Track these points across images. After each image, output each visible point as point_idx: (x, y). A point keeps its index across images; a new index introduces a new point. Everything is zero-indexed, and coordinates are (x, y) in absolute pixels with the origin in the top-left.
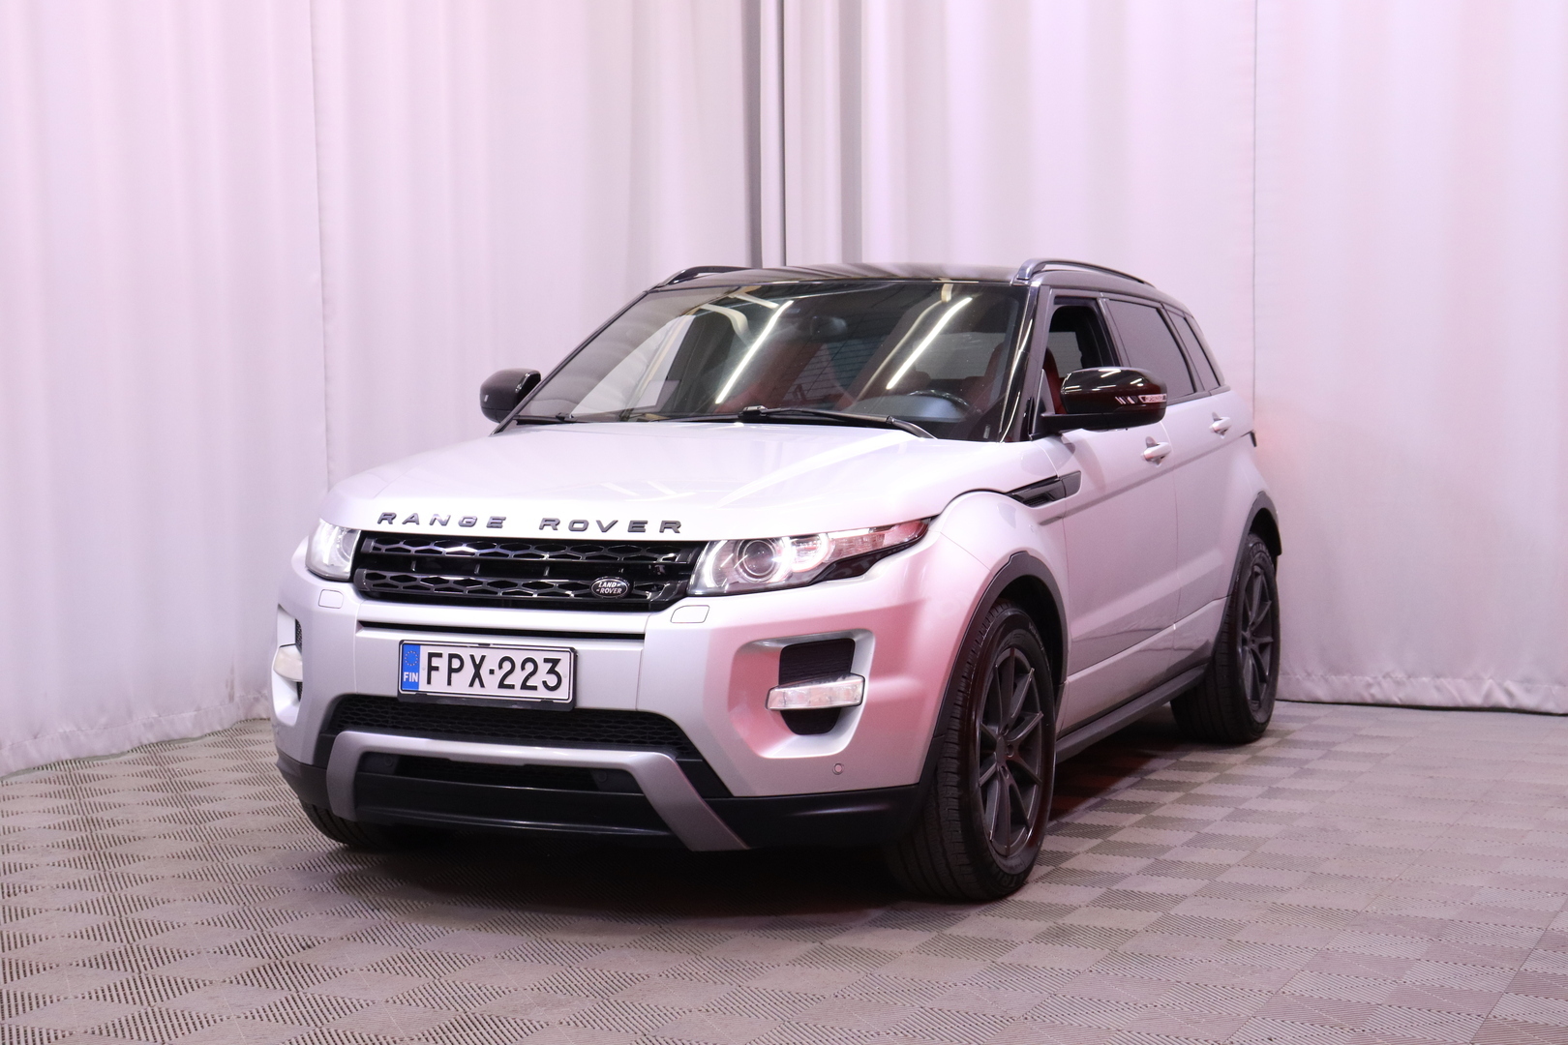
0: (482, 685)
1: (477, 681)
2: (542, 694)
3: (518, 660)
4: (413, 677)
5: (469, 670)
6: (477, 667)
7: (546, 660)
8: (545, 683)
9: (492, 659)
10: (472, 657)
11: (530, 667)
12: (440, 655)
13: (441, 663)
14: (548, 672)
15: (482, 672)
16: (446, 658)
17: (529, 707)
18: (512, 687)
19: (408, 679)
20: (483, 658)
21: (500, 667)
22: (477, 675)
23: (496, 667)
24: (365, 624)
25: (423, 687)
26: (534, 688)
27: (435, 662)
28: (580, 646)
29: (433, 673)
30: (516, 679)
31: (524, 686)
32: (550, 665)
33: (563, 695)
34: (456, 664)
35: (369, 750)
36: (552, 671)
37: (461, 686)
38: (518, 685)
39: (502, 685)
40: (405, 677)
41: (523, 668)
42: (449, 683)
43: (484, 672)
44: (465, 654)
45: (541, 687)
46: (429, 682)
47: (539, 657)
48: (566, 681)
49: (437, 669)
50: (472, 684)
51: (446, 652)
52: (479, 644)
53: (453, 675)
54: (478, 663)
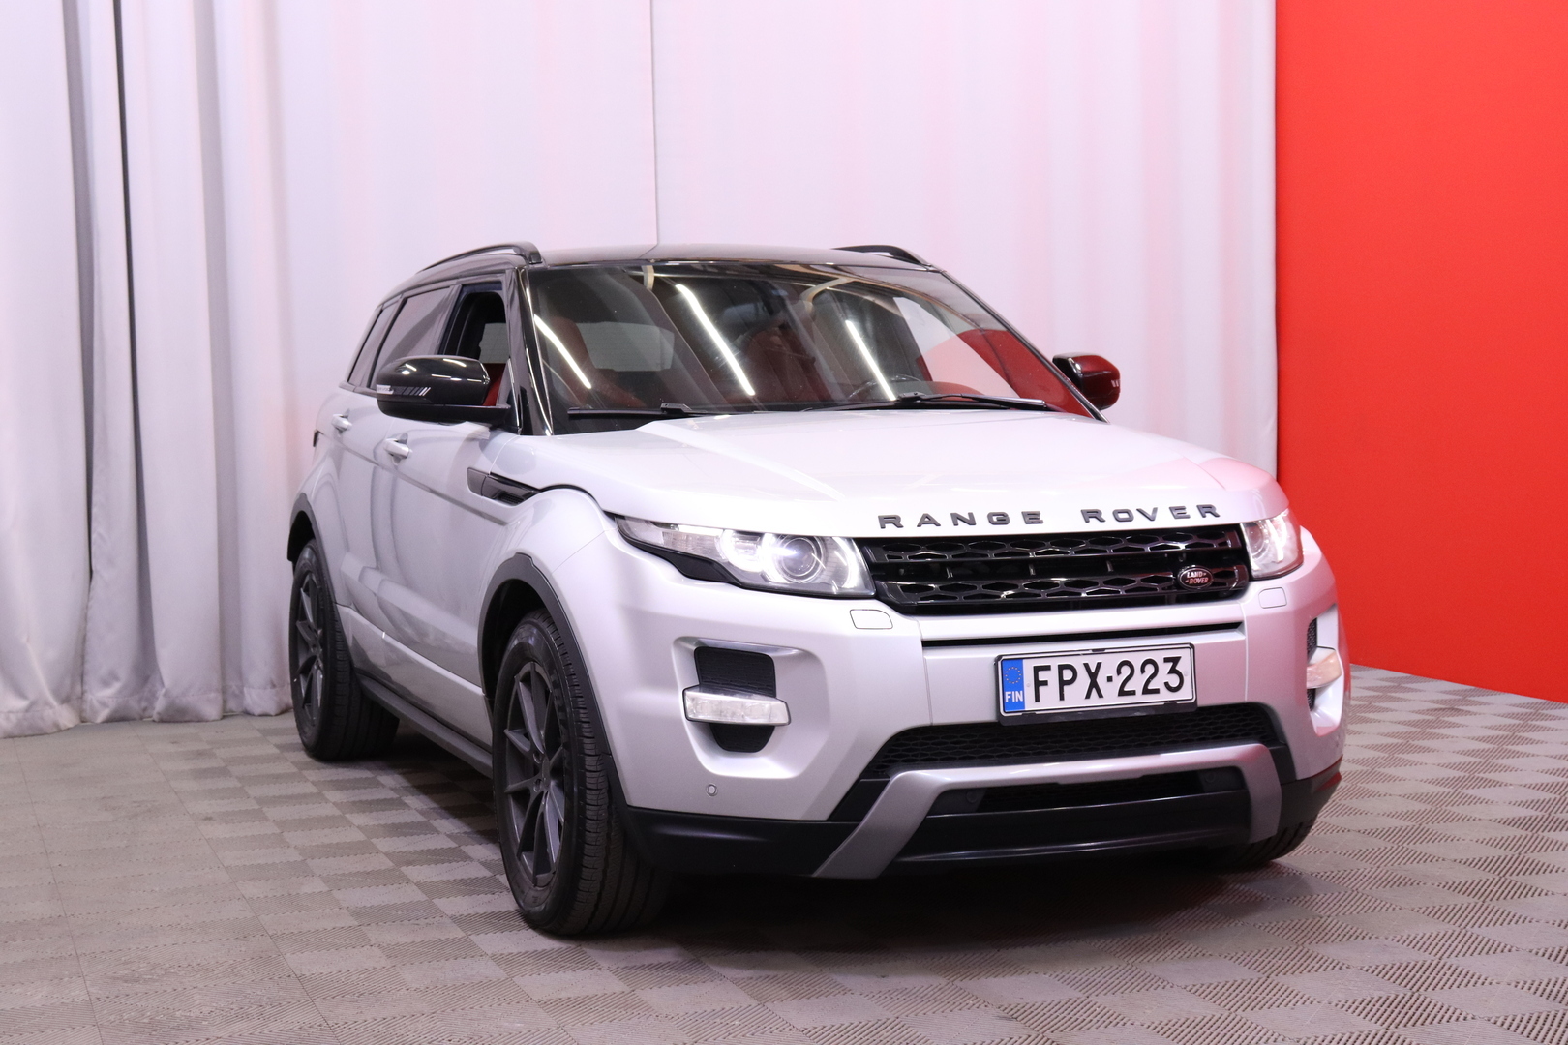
0: (1100, 695)
1: (1094, 691)
2: (1166, 696)
3: (1137, 664)
4: (1017, 696)
5: (1084, 680)
6: (1093, 676)
7: (1167, 660)
8: (1167, 684)
9: (1109, 665)
10: (1086, 666)
11: (1150, 669)
12: (1047, 668)
13: (1051, 677)
14: (1169, 673)
15: (1098, 680)
16: (1055, 670)
17: (1153, 713)
18: (1133, 693)
19: (1011, 699)
20: (1099, 665)
21: (1119, 672)
22: (1094, 685)
23: (1113, 674)
25: (1030, 706)
26: (1157, 691)
27: (1043, 676)
28: (1197, 639)
29: (1041, 689)
30: (1137, 683)
31: (1146, 691)
32: (1171, 664)
33: (1185, 695)
34: (1067, 675)
35: (948, 788)
36: (1173, 671)
37: (1076, 699)
38: (1139, 691)
39: (1122, 693)
40: (1007, 697)
41: (1143, 671)
42: (1062, 697)
43: (1101, 680)
44: (1078, 663)
45: (1163, 689)
46: (1037, 699)
47: (1158, 657)
48: (1187, 680)
49: (1045, 683)
50: (1088, 696)
51: (1055, 663)
52: (1093, 650)
53: (1065, 688)
54: (1093, 671)
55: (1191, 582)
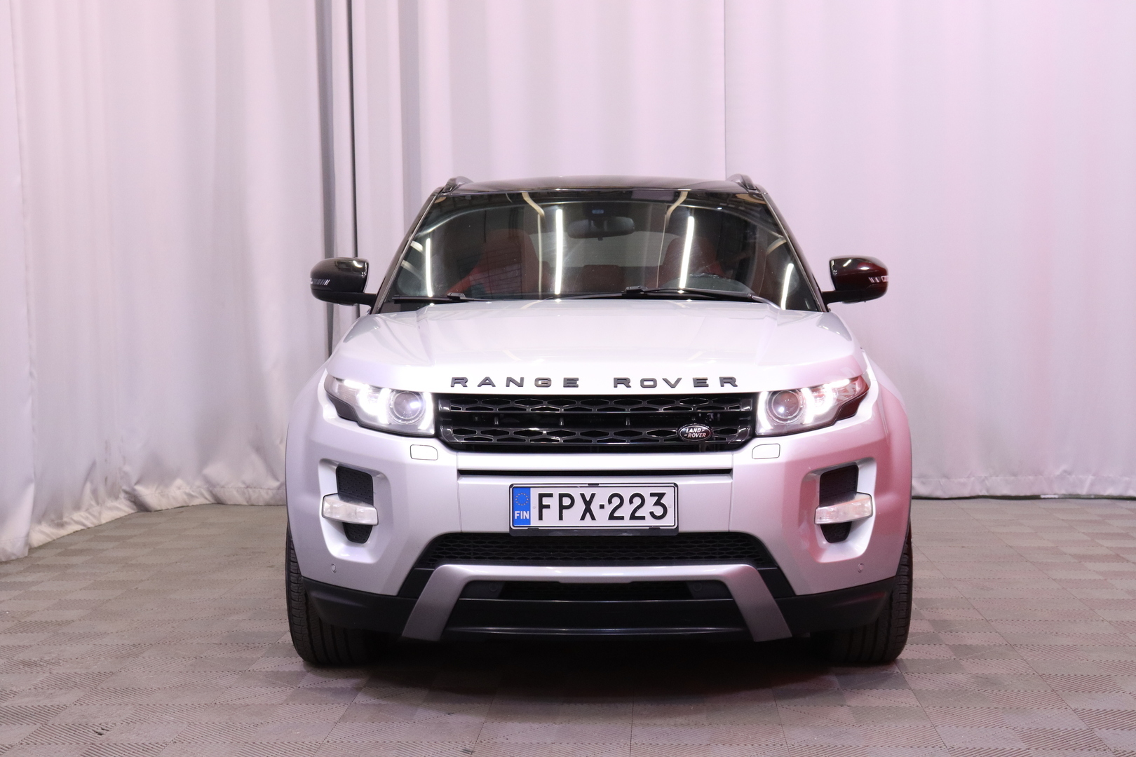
0: (593, 518)
1: (588, 515)
2: (650, 522)
3: (627, 496)
4: (525, 515)
5: (580, 506)
6: (588, 504)
7: (652, 495)
8: (652, 514)
9: (602, 496)
10: (583, 495)
11: (637, 501)
12: (550, 495)
13: (553, 502)
14: (655, 504)
15: (592, 507)
16: (556, 497)
17: (638, 534)
18: (622, 518)
19: (519, 517)
20: (593, 495)
21: (610, 502)
22: (588, 510)
23: (605, 503)
24: (462, 473)
25: (535, 523)
26: (643, 518)
27: (546, 501)
28: (681, 481)
29: (544, 510)
30: (626, 511)
31: (633, 517)
32: (656, 498)
33: (668, 522)
34: (566, 502)
35: (472, 579)
36: (658, 503)
37: (573, 520)
38: (627, 516)
39: (612, 517)
40: (516, 515)
41: (631, 502)
42: (561, 518)
43: (594, 507)
44: (575, 493)
45: (648, 517)
46: (541, 518)
47: (646, 492)
48: (670, 511)
49: (548, 507)
50: (583, 518)
51: (556, 492)
52: (589, 484)
53: (564, 511)
54: (588, 500)
55: (689, 436)
